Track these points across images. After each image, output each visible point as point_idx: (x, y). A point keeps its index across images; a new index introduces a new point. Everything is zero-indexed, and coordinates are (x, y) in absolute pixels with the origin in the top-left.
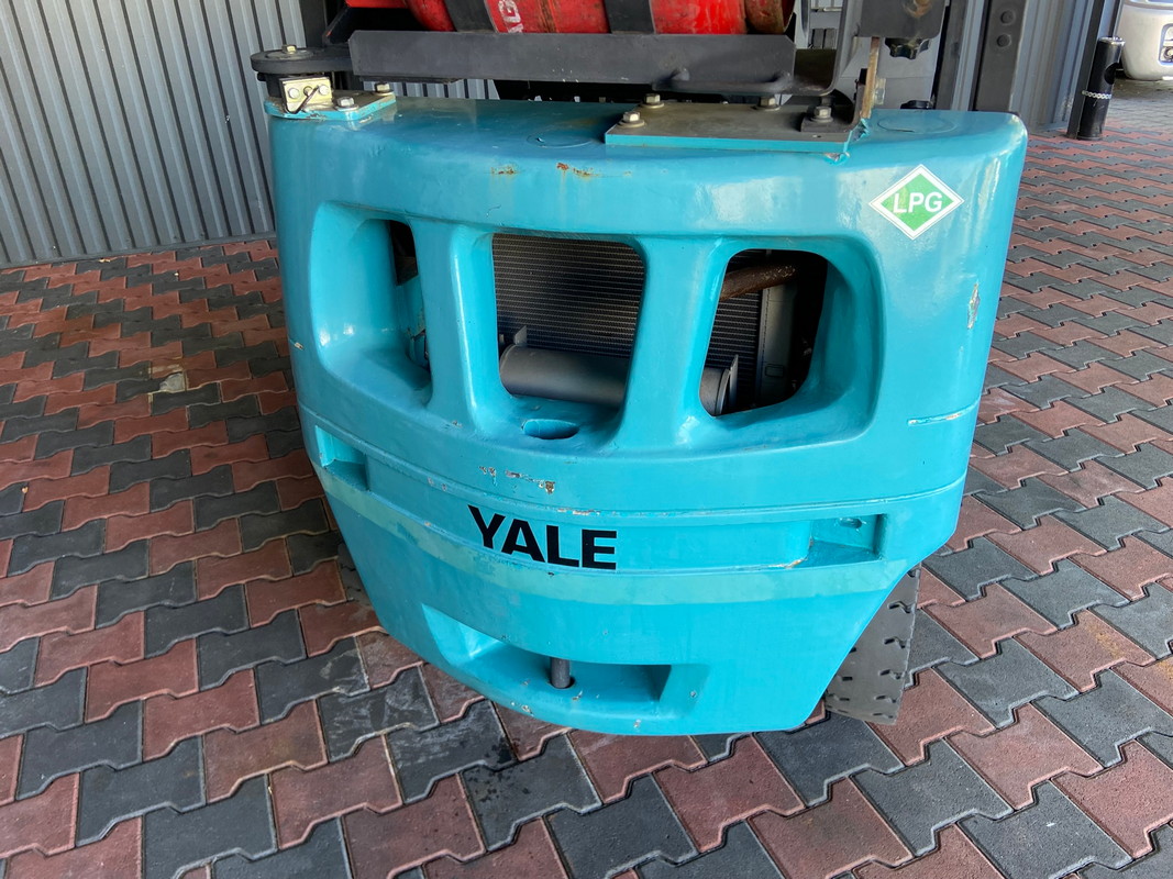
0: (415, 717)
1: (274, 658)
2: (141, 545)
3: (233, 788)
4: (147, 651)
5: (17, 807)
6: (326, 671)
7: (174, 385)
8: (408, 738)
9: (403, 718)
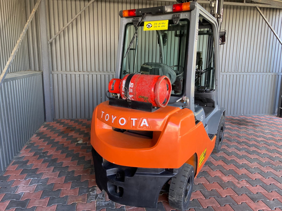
0: (102, 199)
1: (83, 187)
2: (68, 167)
3: (71, 203)
4: (64, 182)
5: (40, 200)
6: (90, 190)
7: (80, 142)
8: (100, 202)
9: (100, 199)
